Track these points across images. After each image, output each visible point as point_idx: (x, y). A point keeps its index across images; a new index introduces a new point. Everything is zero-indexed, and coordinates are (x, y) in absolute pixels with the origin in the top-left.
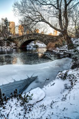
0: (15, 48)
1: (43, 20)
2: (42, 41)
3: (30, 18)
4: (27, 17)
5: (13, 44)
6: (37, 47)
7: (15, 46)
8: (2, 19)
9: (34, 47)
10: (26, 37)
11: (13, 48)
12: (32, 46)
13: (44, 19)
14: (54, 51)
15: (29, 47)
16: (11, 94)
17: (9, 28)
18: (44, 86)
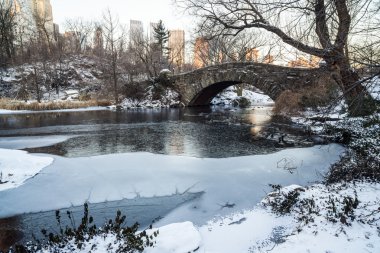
0: (175, 106)
1: (260, 23)
2: (259, 85)
3: (217, 19)
4: (208, 17)
5: (171, 94)
6: (244, 103)
7: (175, 99)
8: (152, 24)
9: (235, 104)
10: (208, 75)
11: (171, 107)
12: (227, 102)
13: (262, 20)
14: (294, 119)
15: (218, 104)
16: (110, 222)
17: (167, 48)
18: (210, 222)
